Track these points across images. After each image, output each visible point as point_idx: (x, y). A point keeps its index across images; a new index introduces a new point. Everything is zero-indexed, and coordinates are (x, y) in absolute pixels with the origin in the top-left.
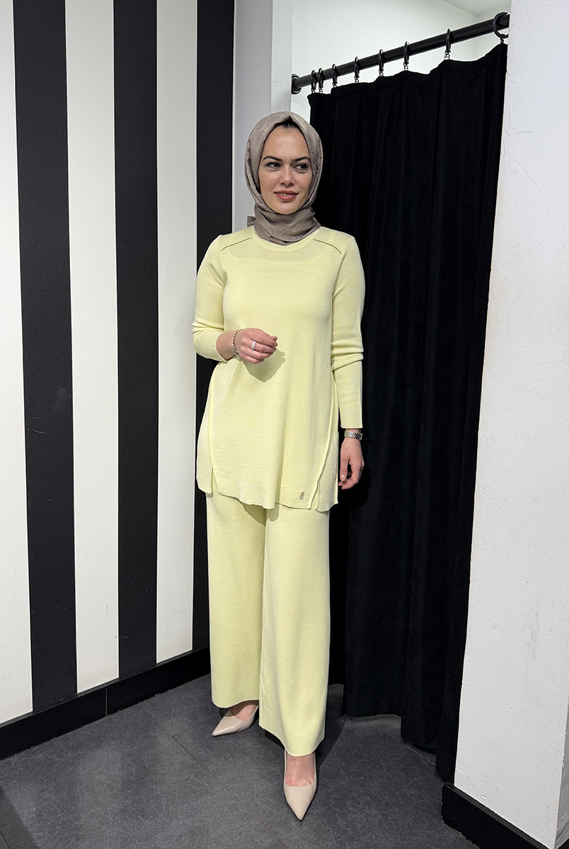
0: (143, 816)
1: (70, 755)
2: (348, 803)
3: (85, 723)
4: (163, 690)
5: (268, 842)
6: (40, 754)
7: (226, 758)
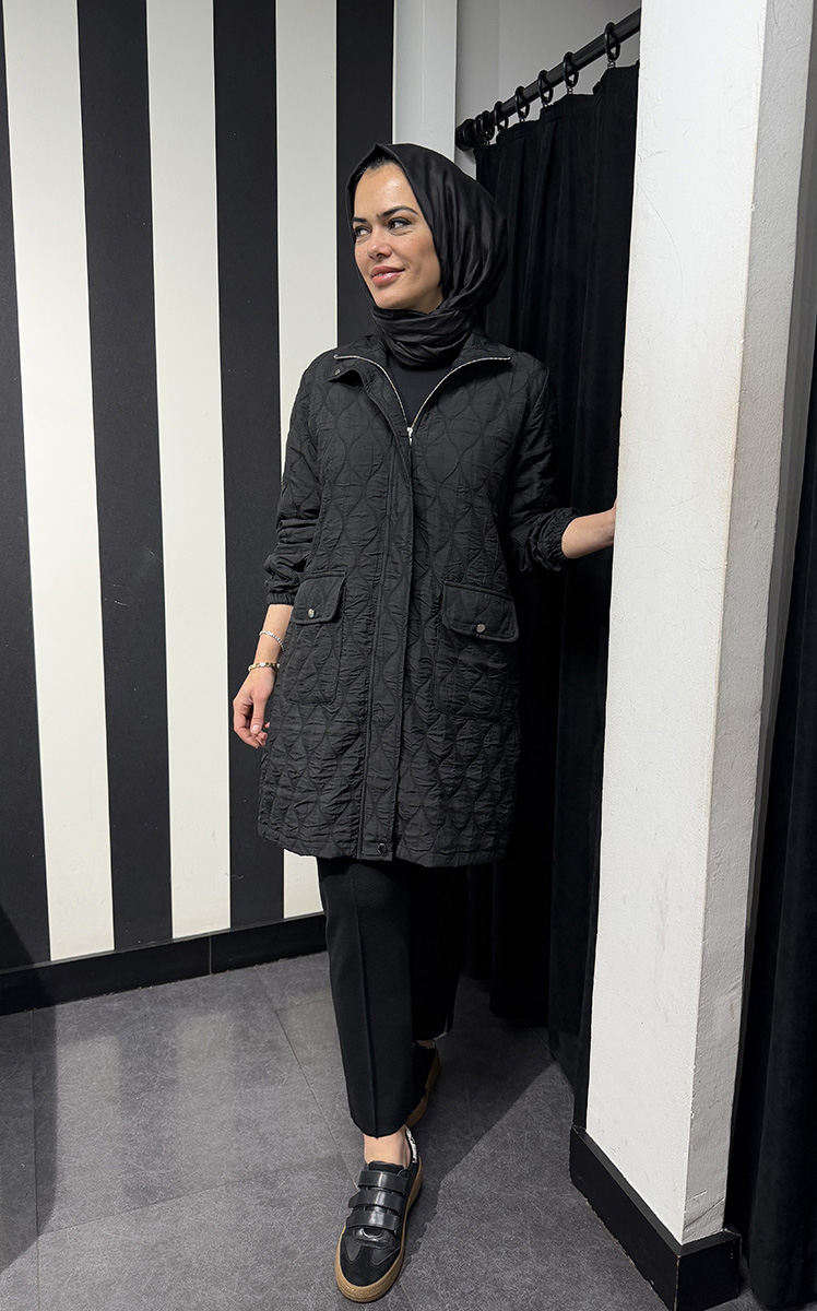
0: (193, 1092)
1: (148, 1010)
2: (452, 1129)
3: (182, 978)
4: (291, 955)
5: (323, 1153)
6: (114, 1002)
7: (325, 1047)
